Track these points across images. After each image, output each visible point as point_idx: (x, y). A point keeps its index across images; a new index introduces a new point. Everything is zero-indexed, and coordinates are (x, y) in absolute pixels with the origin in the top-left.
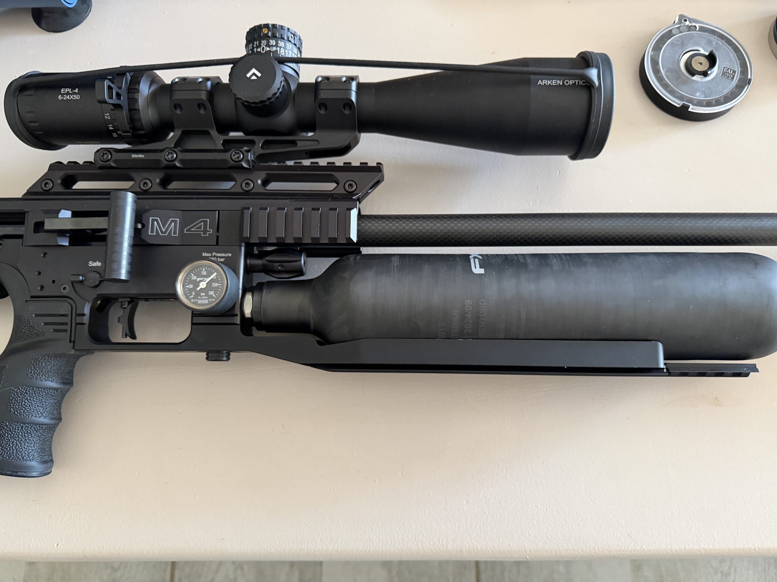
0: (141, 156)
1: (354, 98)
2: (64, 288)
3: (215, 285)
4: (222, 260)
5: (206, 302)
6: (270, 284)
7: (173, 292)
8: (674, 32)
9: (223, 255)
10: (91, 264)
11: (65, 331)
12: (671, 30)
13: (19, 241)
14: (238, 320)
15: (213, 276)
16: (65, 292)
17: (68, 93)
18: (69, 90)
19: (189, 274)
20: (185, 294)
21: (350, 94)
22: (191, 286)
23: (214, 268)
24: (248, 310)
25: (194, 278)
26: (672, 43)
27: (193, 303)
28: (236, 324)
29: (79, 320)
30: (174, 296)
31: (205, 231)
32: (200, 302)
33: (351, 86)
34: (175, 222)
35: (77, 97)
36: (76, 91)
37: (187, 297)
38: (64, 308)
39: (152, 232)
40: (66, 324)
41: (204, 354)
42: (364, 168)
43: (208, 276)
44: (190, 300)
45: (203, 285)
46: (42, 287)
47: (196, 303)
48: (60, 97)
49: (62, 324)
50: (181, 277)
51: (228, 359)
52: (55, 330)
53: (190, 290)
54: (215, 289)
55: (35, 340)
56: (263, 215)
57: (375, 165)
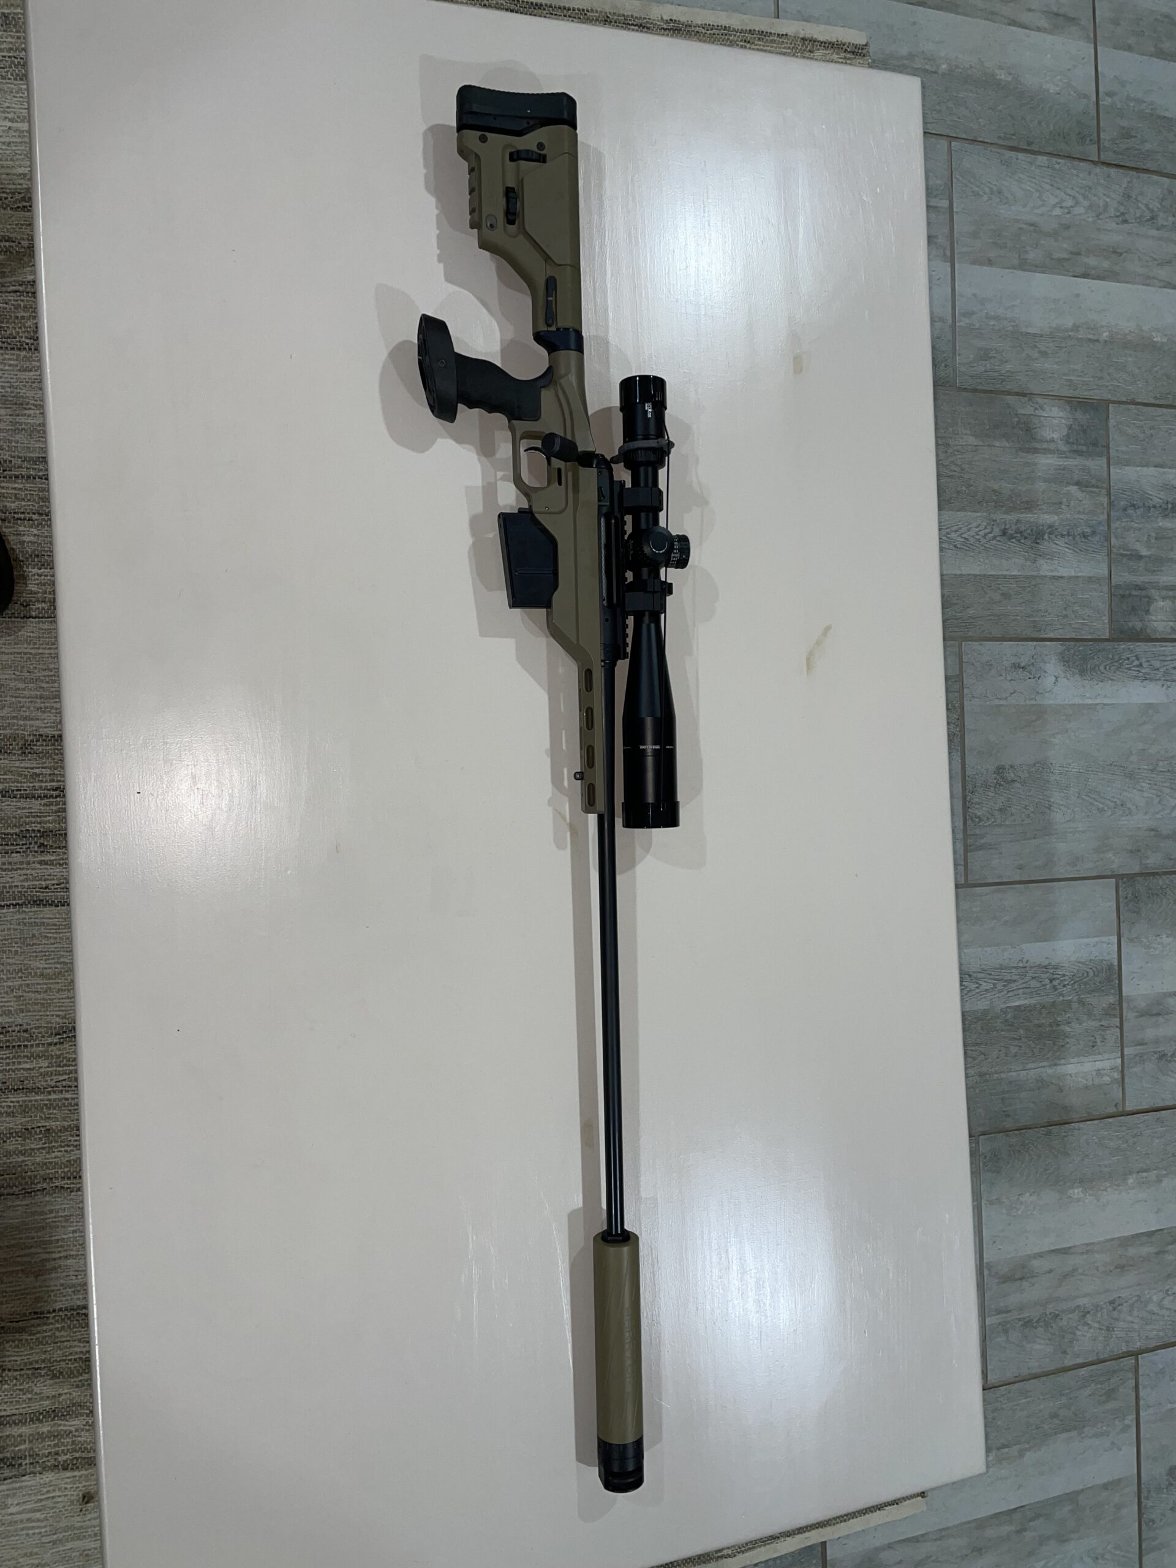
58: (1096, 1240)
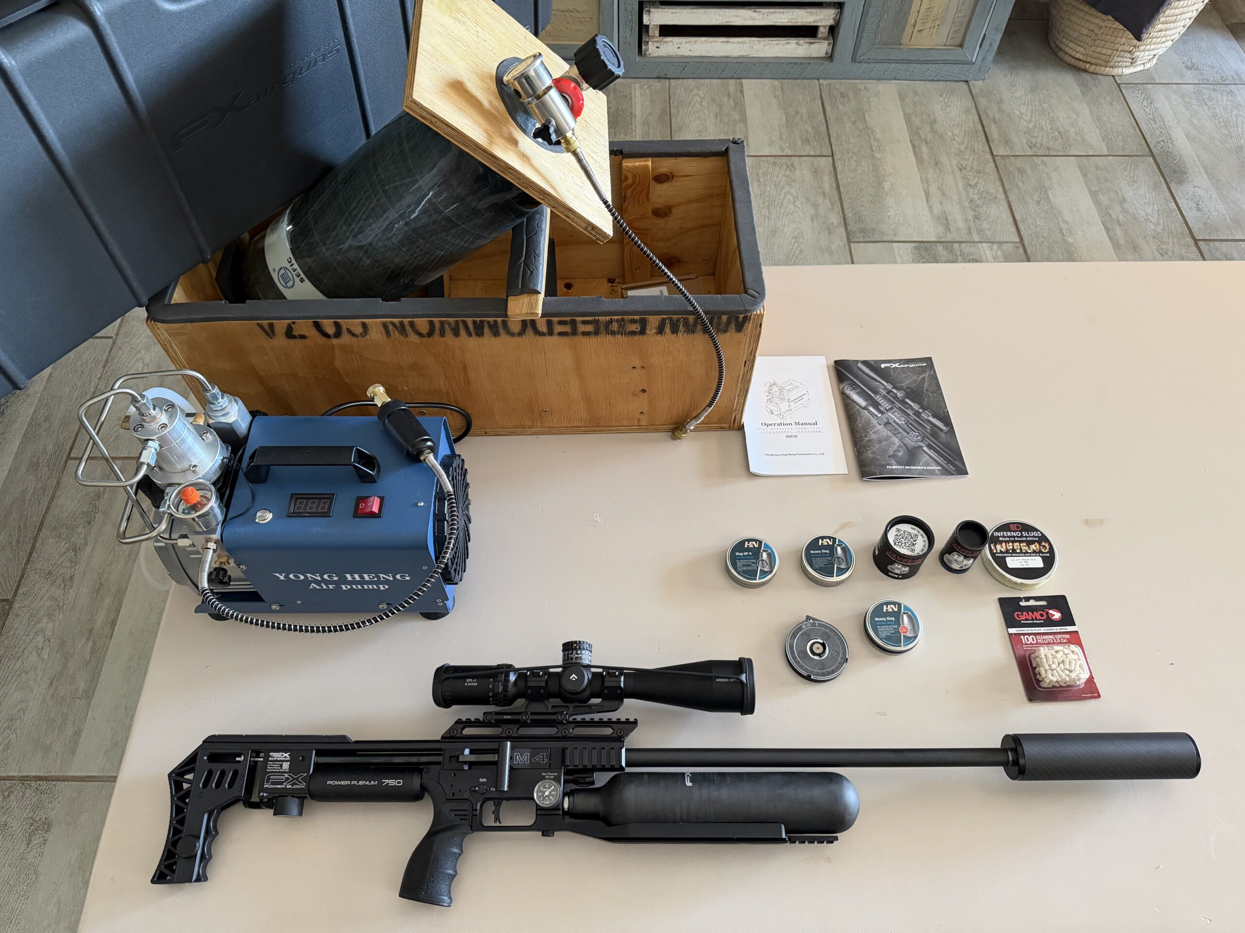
0: (509, 717)
1: (622, 686)
2: (466, 795)
3: (553, 793)
4: (553, 777)
5: (548, 802)
6: (578, 791)
7: (531, 797)
8: (803, 627)
9: (553, 774)
10: (481, 780)
11: (466, 819)
12: (801, 626)
13: (438, 767)
14: (561, 812)
15: (552, 788)
16: (466, 797)
17: (470, 682)
18: (471, 680)
19: (539, 787)
20: (537, 798)
21: (620, 684)
22: (541, 794)
23: (552, 784)
24: (566, 806)
25: (542, 789)
26: (802, 633)
27: (542, 803)
28: (559, 815)
29: (474, 813)
30: (533, 799)
31: (543, 760)
32: (545, 803)
33: (621, 679)
34: (528, 755)
35: (476, 684)
36: (475, 680)
37: (539, 800)
38: (466, 806)
39: (516, 761)
40: (467, 815)
41: (540, 833)
42: (627, 722)
43: (550, 788)
44: (540, 801)
45: (547, 793)
46: (453, 794)
47: (543, 804)
48: (466, 684)
49: (464, 815)
50: (536, 789)
51: (554, 835)
52: (460, 819)
53: (540, 796)
54: (553, 796)
55: (448, 825)
56: (577, 752)
57: (633, 720)
58: (919, 177)
